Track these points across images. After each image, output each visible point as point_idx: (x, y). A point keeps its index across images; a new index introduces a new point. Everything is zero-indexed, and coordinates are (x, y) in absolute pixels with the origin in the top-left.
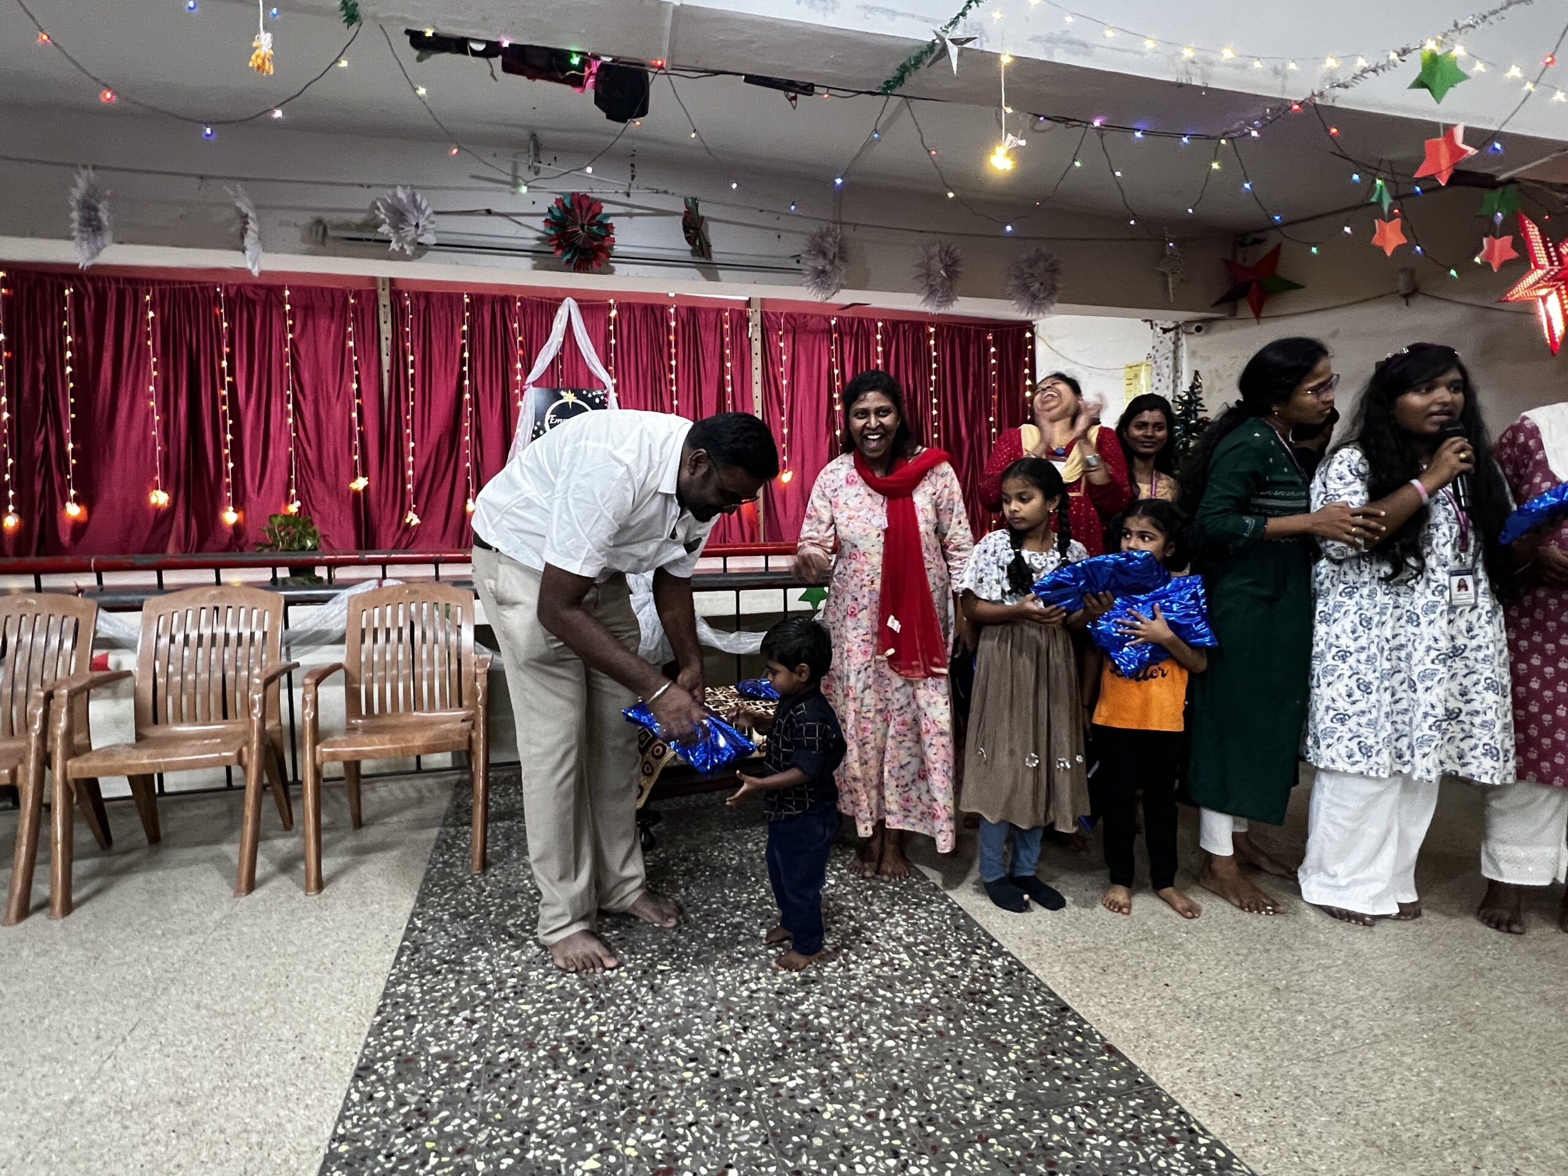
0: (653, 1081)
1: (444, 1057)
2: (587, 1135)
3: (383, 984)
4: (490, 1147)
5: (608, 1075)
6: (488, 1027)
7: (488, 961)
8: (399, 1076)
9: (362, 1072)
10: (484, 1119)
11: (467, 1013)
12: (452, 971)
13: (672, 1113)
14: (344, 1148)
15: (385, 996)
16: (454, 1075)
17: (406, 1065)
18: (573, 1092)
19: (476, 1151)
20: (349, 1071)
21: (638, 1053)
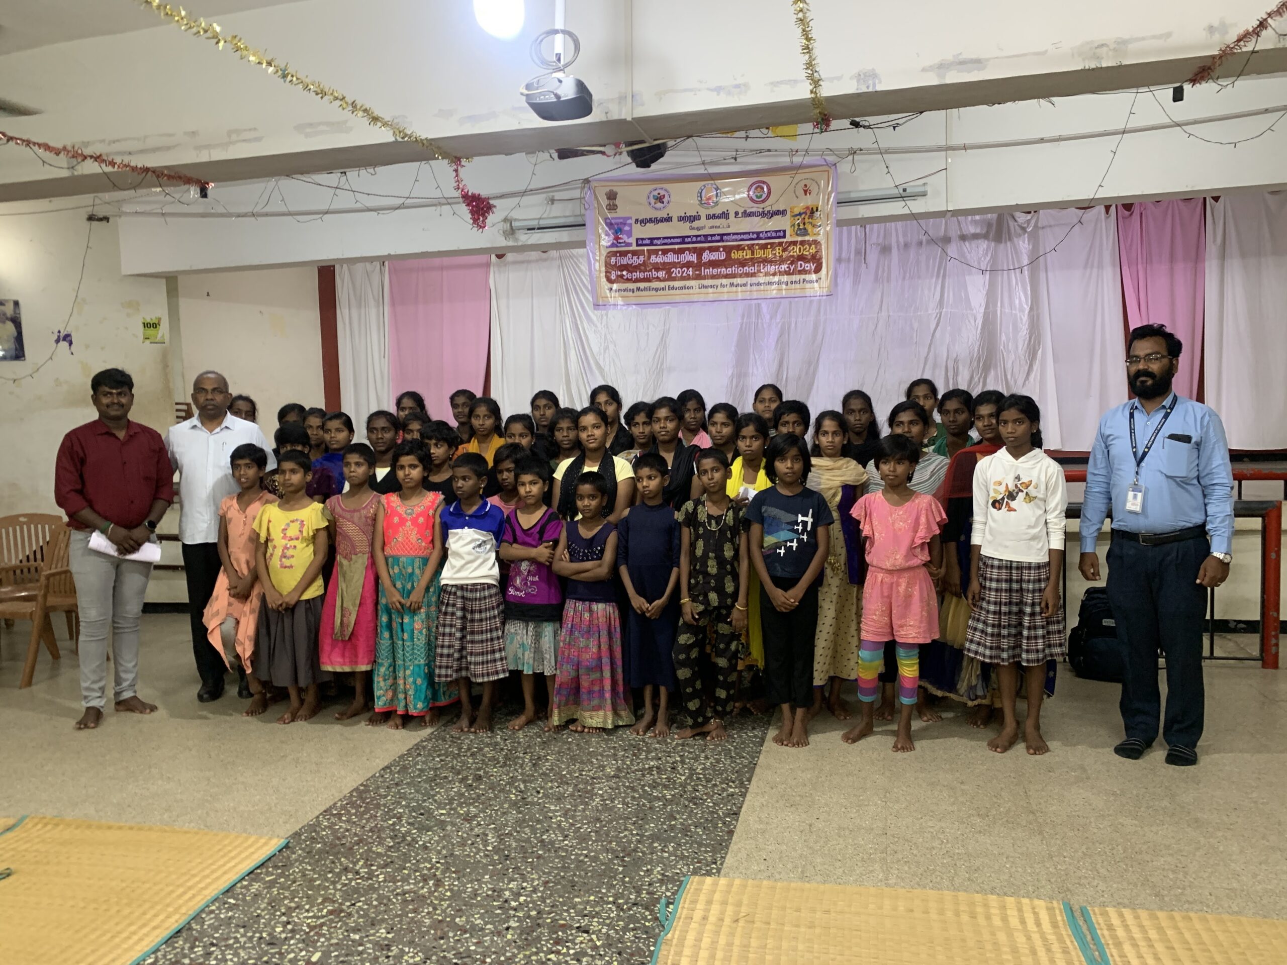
0: (495, 795)
1: (419, 770)
2: (451, 803)
3: (419, 740)
4: (412, 799)
5: (480, 789)
6: (447, 764)
7: (471, 741)
8: (398, 772)
9: (387, 767)
10: (417, 791)
11: (443, 758)
12: (451, 741)
13: (490, 805)
14: (362, 788)
15: (416, 745)
16: (419, 776)
17: (404, 769)
18: (459, 790)
19: (405, 798)
20: (381, 767)
21: (499, 785)
